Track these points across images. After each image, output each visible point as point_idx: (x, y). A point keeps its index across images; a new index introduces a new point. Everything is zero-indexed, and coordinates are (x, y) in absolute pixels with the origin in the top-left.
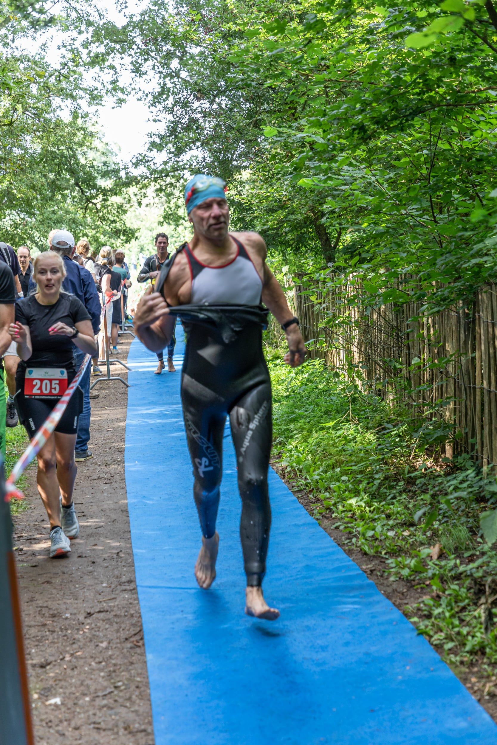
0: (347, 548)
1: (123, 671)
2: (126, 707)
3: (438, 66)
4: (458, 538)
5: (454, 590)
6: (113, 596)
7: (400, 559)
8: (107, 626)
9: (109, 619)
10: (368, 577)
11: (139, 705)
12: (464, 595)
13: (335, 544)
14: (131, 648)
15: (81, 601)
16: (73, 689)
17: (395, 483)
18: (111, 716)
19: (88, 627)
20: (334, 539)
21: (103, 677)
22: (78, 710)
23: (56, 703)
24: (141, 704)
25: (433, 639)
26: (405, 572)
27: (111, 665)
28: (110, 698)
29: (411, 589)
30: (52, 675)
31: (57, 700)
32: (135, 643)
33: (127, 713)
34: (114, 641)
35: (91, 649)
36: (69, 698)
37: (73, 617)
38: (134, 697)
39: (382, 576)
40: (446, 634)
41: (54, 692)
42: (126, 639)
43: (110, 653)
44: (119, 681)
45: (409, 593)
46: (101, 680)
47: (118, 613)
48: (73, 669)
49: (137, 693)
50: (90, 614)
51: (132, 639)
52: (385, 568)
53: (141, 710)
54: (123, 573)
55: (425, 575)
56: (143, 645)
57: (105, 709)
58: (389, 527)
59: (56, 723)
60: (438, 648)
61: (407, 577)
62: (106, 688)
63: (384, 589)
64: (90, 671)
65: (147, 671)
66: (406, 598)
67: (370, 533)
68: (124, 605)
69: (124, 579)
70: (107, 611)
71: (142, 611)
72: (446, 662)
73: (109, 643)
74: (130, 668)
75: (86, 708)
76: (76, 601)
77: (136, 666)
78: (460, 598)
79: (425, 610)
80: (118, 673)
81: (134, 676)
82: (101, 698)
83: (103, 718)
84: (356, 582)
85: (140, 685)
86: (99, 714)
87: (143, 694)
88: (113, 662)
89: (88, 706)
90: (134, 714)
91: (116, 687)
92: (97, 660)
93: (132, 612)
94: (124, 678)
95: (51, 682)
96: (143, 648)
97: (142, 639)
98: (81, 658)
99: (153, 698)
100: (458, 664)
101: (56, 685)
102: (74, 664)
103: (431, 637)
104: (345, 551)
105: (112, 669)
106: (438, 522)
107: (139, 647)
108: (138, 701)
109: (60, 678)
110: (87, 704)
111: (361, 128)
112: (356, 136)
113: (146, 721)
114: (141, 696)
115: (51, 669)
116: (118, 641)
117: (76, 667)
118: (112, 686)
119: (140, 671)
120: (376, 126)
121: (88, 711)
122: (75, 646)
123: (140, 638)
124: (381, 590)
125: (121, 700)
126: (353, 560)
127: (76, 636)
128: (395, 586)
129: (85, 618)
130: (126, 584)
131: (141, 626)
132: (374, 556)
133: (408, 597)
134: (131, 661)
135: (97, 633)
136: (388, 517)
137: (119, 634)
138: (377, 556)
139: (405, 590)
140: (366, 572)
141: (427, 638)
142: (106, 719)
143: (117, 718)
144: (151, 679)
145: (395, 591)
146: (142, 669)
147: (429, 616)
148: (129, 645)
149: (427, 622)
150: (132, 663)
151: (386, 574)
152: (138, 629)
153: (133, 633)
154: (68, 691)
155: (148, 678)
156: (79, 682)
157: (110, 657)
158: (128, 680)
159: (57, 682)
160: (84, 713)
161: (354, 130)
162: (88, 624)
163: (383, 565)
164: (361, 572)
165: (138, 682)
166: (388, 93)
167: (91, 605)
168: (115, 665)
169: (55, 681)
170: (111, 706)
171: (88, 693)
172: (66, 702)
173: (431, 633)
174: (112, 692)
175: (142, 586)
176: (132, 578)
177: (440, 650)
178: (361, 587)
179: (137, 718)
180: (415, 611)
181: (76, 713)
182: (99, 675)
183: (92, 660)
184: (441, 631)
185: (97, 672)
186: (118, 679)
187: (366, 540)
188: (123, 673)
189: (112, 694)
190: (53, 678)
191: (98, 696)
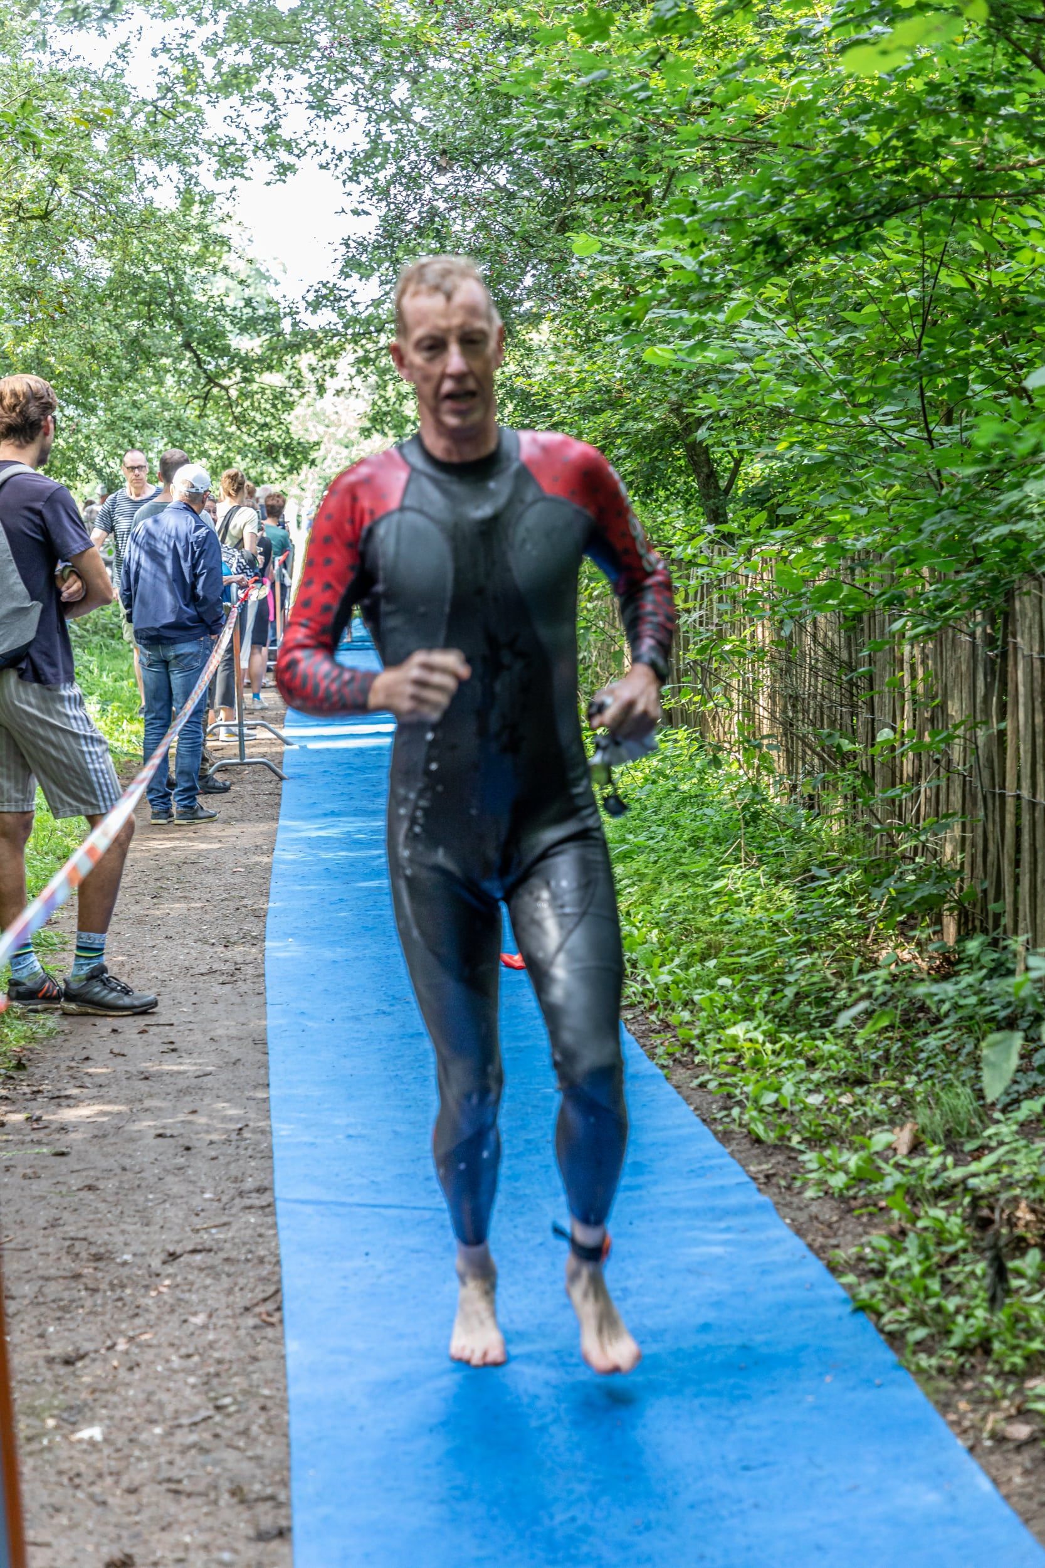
0: (720, 1128)
1: (236, 1374)
2: (237, 1448)
3: (938, 114)
4: (953, 1110)
5: (936, 1219)
6: (225, 1219)
7: (827, 1153)
8: (208, 1281)
9: (212, 1267)
10: (759, 1190)
11: (264, 1446)
12: (956, 1230)
13: (698, 1120)
14: (255, 1327)
15: (157, 1228)
16: (130, 1409)
17: (830, 994)
18: (204, 1466)
19: (167, 1282)
20: (696, 1109)
21: (194, 1386)
22: (137, 1453)
23: (91, 1438)
24: (269, 1444)
25: (885, 1320)
26: (838, 1181)
27: (211, 1361)
28: (205, 1430)
29: (848, 1216)
30: (87, 1379)
31: (95, 1432)
32: (264, 1317)
33: (238, 1461)
34: (221, 1313)
35: (171, 1329)
36: (119, 1429)
37: (138, 1260)
38: (255, 1429)
39: (789, 1188)
40: (913, 1311)
41: (89, 1414)
42: (247, 1309)
43: (211, 1336)
44: (225, 1396)
45: (843, 1223)
46: (188, 1392)
47: (233, 1254)
48: (131, 1369)
49: (262, 1420)
50: (173, 1256)
51: (257, 1310)
52: (797, 1171)
53: (268, 1454)
54: (249, 1172)
55: (878, 1186)
56: (281, 1321)
57: (193, 1452)
58: (811, 1086)
59: (91, 1479)
60: (894, 1339)
61: (841, 1190)
62: (197, 1408)
63: (792, 1215)
64: (166, 1373)
65: (285, 1375)
66: (835, 1235)
67: (769, 1098)
68: (246, 1239)
69: (249, 1184)
70: (210, 1250)
71: (283, 1252)
72: (908, 1369)
73: (210, 1316)
74: (251, 1368)
75: (154, 1450)
76: (147, 1229)
77: (263, 1364)
78: (947, 1235)
79: (873, 1260)
80: (224, 1376)
81: (258, 1386)
82: (186, 1430)
83: (188, 1471)
84: (734, 1200)
85: (269, 1404)
86: (180, 1461)
87: (274, 1422)
88: (216, 1355)
89: (157, 1446)
90: (252, 1464)
91: (218, 1408)
92: (183, 1351)
93: (262, 1253)
94: (237, 1388)
95: (84, 1395)
96: (279, 1328)
97: (279, 1309)
98: (150, 1346)
99: (294, 1433)
100: (934, 1373)
101: (95, 1400)
102: (134, 1358)
103: (880, 1315)
104: (715, 1133)
105: (212, 1370)
106: (914, 1078)
107: (272, 1325)
108: (263, 1437)
109: (104, 1386)
110: (157, 1440)
111: (772, 241)
112: (760, 257)
113: (277, 1478)
114: (270, 1428)
115: (85, 1367)
116: (229, 1312)
117: (138, 1365)
118: (211, 1406)
119: (270, 1375)
120: (803, 238)
121: (157, 1455)
122: (138, 1321)
123: (275, 1306)
124: (784, 1217)
125: (226, 1434)
126: (732, 1154)
127: (142, 1301)
128: (814, 1209)
129: (164, 1263)
130: (254, 1195)
131: (279, 1281)
132: (775, 1147)
133: (841, 1232)
134: (253, 1353)
135: (187, 1296)
136: (811, 1064)
137: (231, 1298)
138: (782, 1145)
139: (835, 1218)
140: (755, 1179)
141: (874, 1317)
142: (194, 1473)
143: (218, 1470)
144: (293, 1392)
145: (814, 1218)
146: (275, 1371)
147: (879, 1274)
148: (251, 1321)
149: (875, 1285)
150: (255, 1359)
151: (798, 1183)
152: (272, 1289)
153: (262, 1296)
154: (118, 1414)
155: (286, 1389)
156: (142, 1397)
157: (211, 1345)
158: (245, 1392)
159: (97, 1395)
160: (149, 1459)
161: (756, 244)
162: (168, 1276)
163: (794, 1166)
164: (748, 1179)
165: (267, 1397)
166: (830, 169)
167: (176, 1238)
168: (219, 1362)
169: (94, 1391)
170: (206, 1445)
171: (160, 1418)
172: (112, 1437)
173: (883, 1307)
174: (210, 1417)
175: (287, 1201)
176: (266, 1183)
177: (897, 1343)
178: (743, 1211)
179: (258, 1472)
180: (852, 1262)
181: (132, 1460)
182: (186, 1383)
183: (171, 1350)
184: (903, 1304)
185: (182, 1375)
186: (224, 1391)
187: (761, 1111)
188: (236, 1379)
189: (210, 1422)
190: (89, 1386)
191: (180, 1426)
